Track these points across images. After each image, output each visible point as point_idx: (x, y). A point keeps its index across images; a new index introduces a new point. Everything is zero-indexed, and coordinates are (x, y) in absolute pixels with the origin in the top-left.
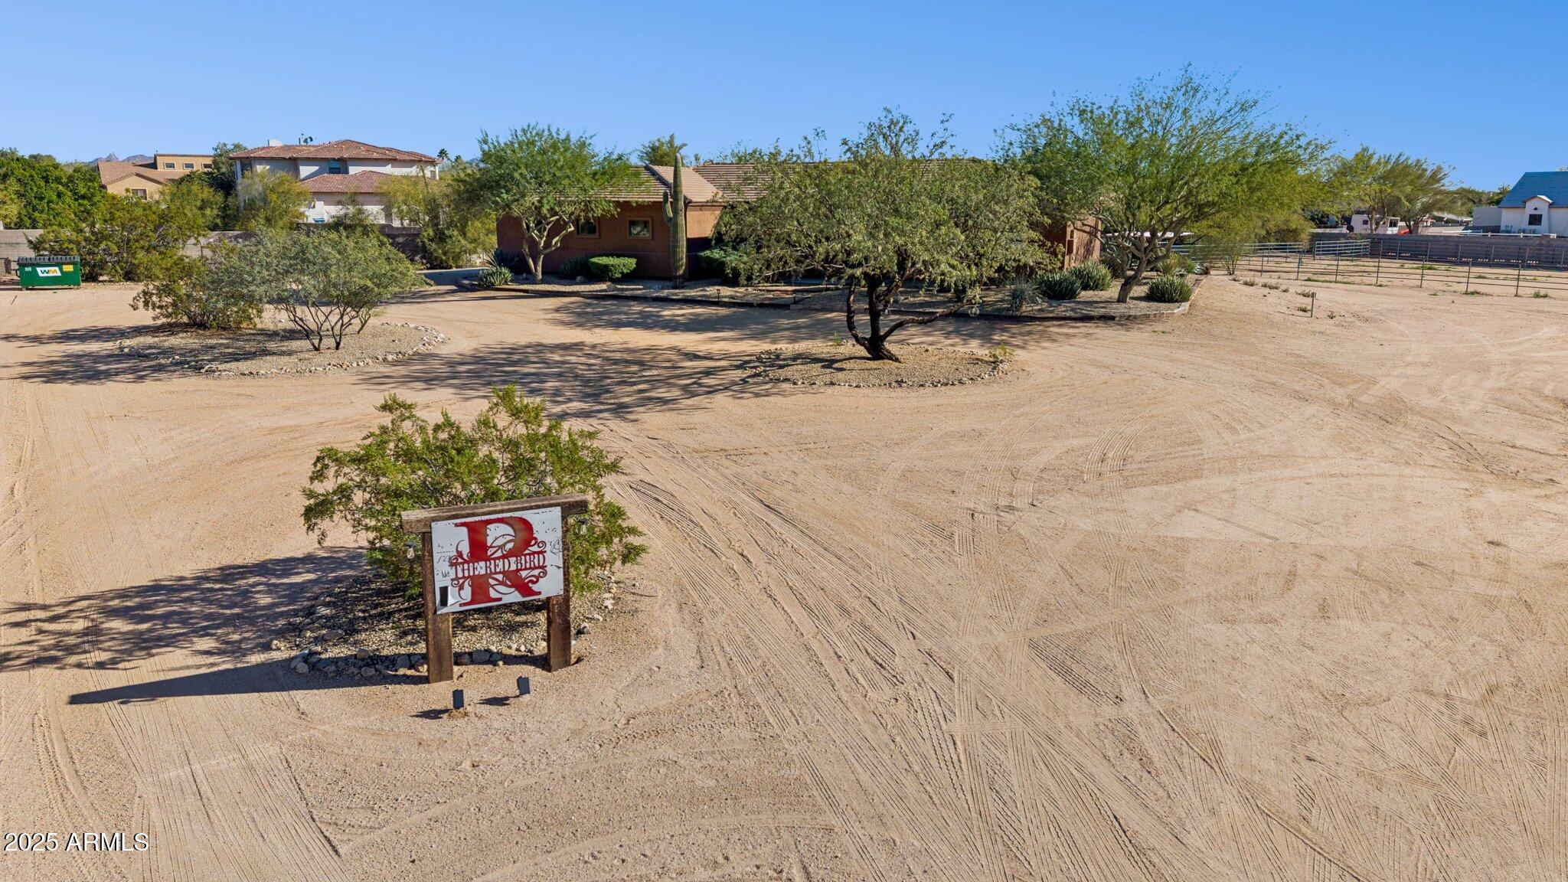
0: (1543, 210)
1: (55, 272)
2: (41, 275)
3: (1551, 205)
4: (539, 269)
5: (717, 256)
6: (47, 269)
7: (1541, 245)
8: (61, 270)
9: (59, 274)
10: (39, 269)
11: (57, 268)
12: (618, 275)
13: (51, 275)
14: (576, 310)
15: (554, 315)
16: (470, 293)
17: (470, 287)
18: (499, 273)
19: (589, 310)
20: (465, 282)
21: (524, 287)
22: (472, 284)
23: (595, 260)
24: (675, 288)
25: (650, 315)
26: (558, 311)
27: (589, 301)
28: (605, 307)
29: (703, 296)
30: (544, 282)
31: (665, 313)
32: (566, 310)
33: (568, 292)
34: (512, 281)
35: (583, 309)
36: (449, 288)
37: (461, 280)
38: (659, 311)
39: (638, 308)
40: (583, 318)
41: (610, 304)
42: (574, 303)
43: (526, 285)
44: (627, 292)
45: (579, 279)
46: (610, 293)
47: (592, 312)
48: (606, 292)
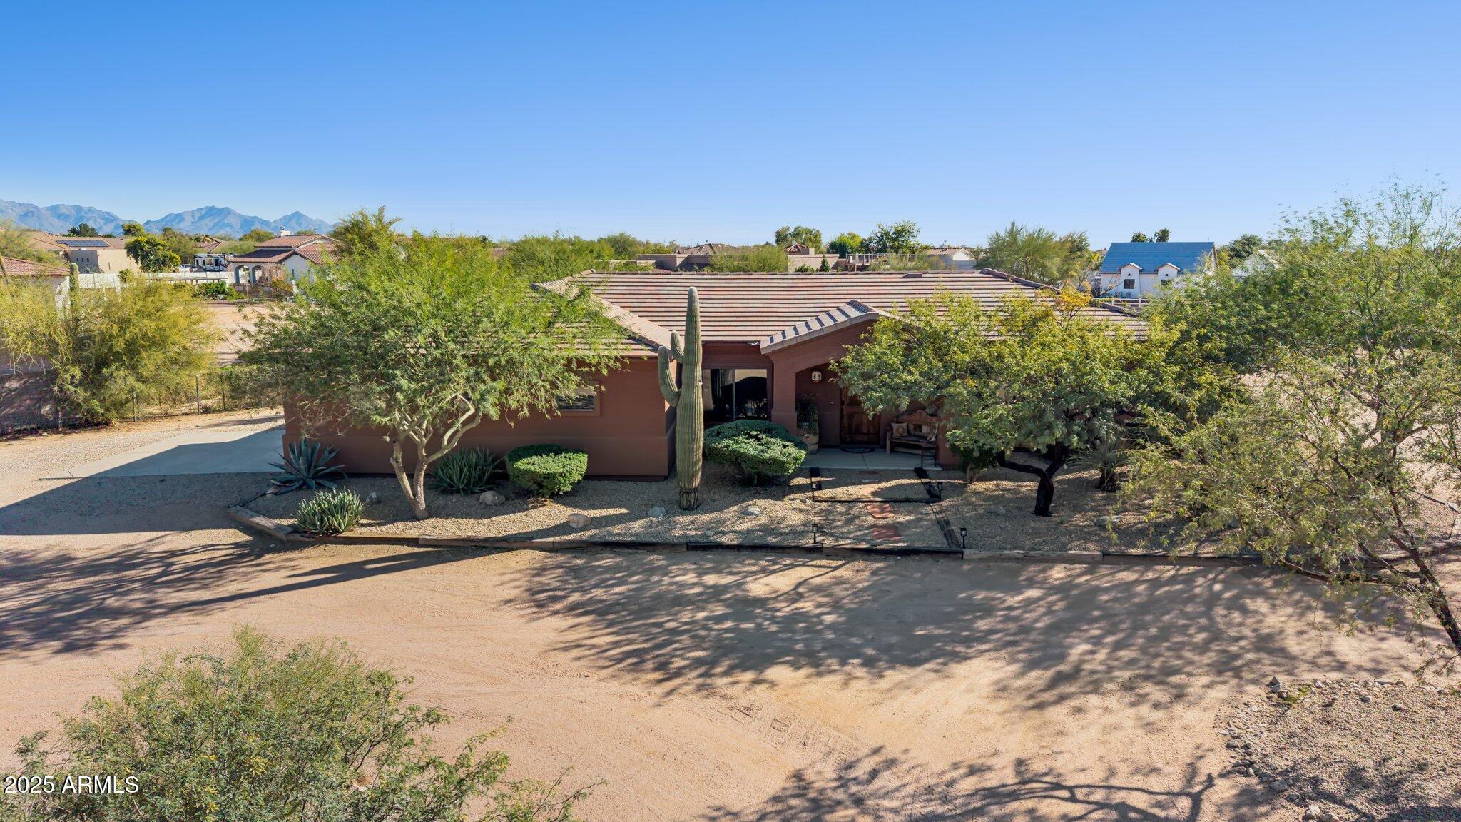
0: (1135, 276)
3: (1141, 272)
4: (421, 490)
14: (576, 597)
15: (552, 627)
16: (290, 555)
17: (282, 536)
18: (343, 506)
19: (598, 593)
20: (261, 520)
21: (399, 529)
22: (280, 527)
23: (522, 464)
24: (687, 509)
25: (745, 606)
26: (540, 605)
27: (561, 558)
28: (621, 582)
29: (766, 530)
30: (430, 513)
31: (758, 588)
32: (555, 599)
33: (505, 539)
34: (365, 514)
35: (584, 591)
36: (233, 535)
37: (244, 515)
38: (739, 585)
39: (686, 577)
40: (628, 631)
41: (615, 569)
42: (541, 571)
43: (401, 525)
44: (616, 530)
45: (488, 496)
46: (586, 535)
47: (616, 603)
48: (576, 531)
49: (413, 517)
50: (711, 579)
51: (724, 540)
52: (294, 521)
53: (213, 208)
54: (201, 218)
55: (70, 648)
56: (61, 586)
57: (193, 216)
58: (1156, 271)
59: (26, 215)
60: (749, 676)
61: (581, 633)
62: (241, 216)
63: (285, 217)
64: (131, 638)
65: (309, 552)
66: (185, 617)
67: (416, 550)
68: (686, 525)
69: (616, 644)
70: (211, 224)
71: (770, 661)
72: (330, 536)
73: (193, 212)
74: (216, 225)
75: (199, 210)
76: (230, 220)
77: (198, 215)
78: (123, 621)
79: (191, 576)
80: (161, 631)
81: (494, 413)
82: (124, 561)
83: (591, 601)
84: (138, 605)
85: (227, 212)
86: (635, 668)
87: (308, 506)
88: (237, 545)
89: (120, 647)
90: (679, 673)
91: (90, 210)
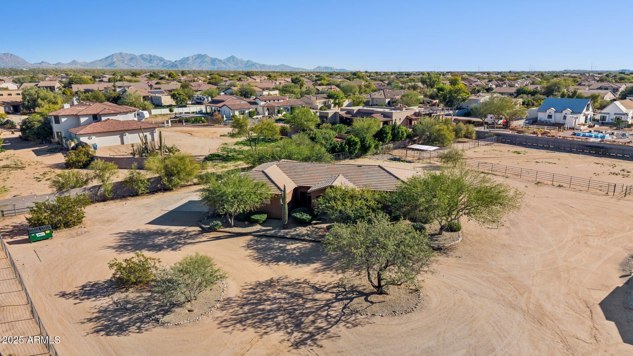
0: (553, 113)
1: (43, 234)
2: (38, 236)
3: (555, 112)
4: (233, 221)
5: (299, 217)
6: (40, 233)
7: (555, 140)
8: (45, 233)
9: (45, 235)
10: (37, 234)
11: (44, 233)
12: (262, 222)
13: (41, 235)
14: (255, 247)
15: (249, 252)
16: (209, 234)
17: (207, 229)
18: (217, 224)
19: (259, 246)
20: (203, 226)
21: (228, 229)
22: (206, 227)
23: (252, 217)
24: (284, 228)
25: (284, 250)
26: (248, 248)
27: (256, 238)
28: (265, 244)
29: (297, 235)
30: (234, 226)
31: (288, 247)
32: (251, 247)
33: (246, 233)
34: (222, 226)
35: (257, 245)
36: (198, 229)
37: (200, 224)
38: (285, 246)
39: (277, 244)
40: (261, 254)
41: (265, 241)
42: (251, 240)
43: (228, 228)
44: (268, 232)
45: (246, 223)
46: (262, 233)
47: (261, 248)
48: (260, 232)
49: (231, 227)
50: (281, 245)
51: (288, 236)
52: (209, 226)
53: (200, 55)
54: (196, 59)
55: (173, 250)
56: (170, 237)
57: (193, 58)
58: (562, 112)
59: (132, 59)
60: (276, 263)
61: (253, 253)
62: (211, 58)
63: (228, 58)
64: (182, 249)
65: (212, 233)
66: (190, 245)
67: (230, 234)
68: (282, 232)
69: (257, 256)
70: (200, 61)
71: (280, 261)
72: (215, 230)
73: (193, 57)
74: (201, 62)
75: (195, 55)
76: (207, 59)
77: (194, 58)
78: (180, 246)
79: (191, 237)
80: (187, 248)
81: (242, 212)
82: (180, 233)
83: (258, 248)
84: (183, 242)
85: (205, 56)
86: (258, 260)
87: (212, 224)
88: (199, 231)
89: (180, 250)
90: (265, 262)
91: (155, 56)
